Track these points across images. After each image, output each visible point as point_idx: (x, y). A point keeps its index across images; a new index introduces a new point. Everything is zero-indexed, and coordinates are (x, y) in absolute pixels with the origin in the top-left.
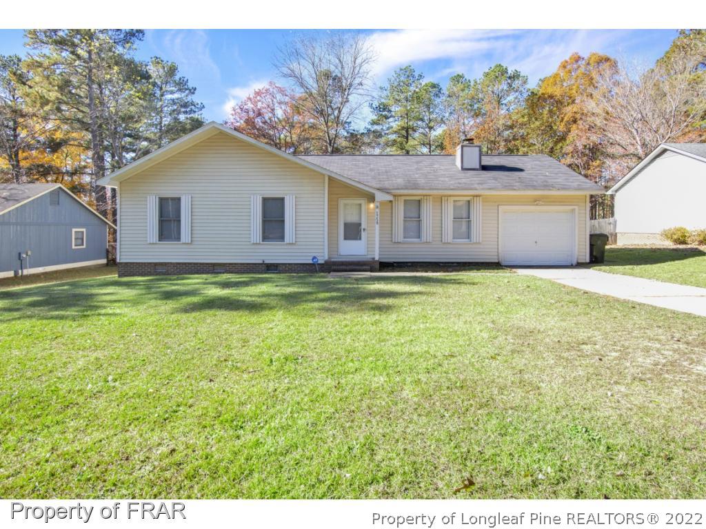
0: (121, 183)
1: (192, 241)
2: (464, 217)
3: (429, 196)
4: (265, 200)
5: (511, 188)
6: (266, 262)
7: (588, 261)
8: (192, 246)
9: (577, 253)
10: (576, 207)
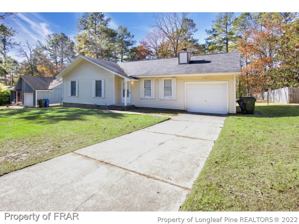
0: (63, 77)
1: (78, 96)
2: (168, 88)
3: (154, 78)
4: (96, 81)
5: (200, 72)
6: (97, 104)
7: (235, 112)
8: (78, 98)
9: (228, 107)
10: (227, 82)
